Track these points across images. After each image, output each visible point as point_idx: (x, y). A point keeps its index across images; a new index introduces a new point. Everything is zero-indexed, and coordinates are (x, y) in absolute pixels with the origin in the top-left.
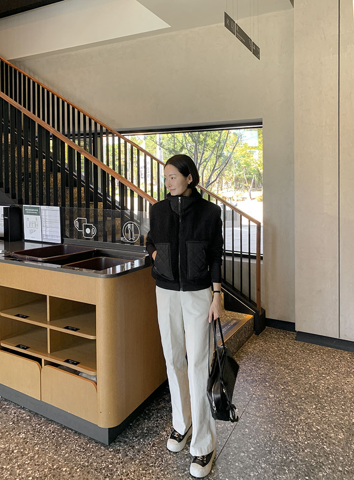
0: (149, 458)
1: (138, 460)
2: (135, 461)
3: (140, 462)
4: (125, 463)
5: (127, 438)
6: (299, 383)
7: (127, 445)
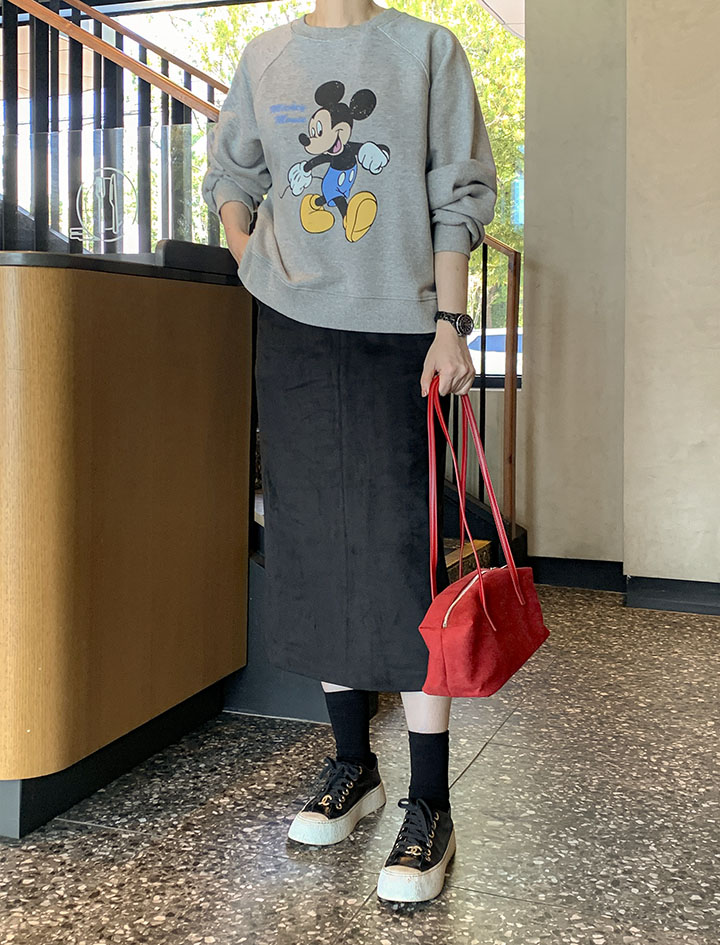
0: (174, 855)
1: (133, 862)
2: (119, 865)
3: (140, 864)
4: (84, 871)
5: (90, 818)
6: (655, 685)
7: (90, 833)
